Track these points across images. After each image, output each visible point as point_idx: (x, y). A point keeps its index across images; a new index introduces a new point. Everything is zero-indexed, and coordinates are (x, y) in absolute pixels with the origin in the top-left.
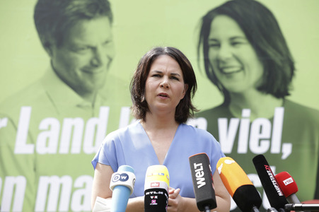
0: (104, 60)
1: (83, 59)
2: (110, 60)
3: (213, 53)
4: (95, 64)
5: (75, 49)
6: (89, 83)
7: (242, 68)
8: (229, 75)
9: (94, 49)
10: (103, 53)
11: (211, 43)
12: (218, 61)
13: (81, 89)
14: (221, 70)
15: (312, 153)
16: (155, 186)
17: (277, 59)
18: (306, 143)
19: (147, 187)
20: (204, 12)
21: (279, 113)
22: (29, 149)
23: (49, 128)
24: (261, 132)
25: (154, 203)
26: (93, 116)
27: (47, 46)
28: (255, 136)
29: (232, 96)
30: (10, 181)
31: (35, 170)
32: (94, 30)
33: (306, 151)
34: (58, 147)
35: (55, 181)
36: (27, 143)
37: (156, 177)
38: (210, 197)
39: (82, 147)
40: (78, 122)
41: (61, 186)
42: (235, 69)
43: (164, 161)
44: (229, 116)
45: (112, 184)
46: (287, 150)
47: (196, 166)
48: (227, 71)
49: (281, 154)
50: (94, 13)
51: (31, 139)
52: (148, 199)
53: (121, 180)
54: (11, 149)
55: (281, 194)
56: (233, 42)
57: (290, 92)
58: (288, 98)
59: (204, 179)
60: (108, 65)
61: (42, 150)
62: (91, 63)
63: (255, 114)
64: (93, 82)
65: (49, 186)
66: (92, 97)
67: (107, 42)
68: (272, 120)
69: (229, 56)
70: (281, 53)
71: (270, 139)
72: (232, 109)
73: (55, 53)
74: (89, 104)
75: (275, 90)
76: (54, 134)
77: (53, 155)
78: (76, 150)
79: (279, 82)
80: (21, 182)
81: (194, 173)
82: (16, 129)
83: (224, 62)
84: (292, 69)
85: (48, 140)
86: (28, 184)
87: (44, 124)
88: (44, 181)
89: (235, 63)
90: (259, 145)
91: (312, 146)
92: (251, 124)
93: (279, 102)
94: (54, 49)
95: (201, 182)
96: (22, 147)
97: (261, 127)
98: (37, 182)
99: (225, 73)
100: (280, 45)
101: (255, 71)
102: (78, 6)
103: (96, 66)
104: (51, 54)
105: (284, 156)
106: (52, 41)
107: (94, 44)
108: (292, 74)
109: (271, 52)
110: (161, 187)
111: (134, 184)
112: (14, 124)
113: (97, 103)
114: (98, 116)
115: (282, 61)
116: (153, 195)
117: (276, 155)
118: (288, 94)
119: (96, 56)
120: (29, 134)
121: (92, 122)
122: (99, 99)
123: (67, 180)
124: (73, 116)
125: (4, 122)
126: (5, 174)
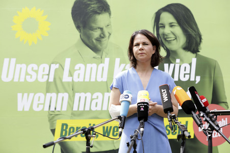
0: (107, 35)
1: (96, 34)
2: (110, 34)
3: (161, 31)
4: (102, 36)
5: (92, 29)
6: (99, 46)
7: (176, 38)
8: (169, 42)
9: (102, 29)
10: (106, 31)
11: (160, 25)
12: (164, 34)
13: (95, 49)
14: (165, 39)
15: (211, 81)
16: (142, 101)
17: (193, 34)
18: (207, 76)
19: (139, 101)
20: (156, 11)
21: (194, 61)
22: (70, 79)
23: (80, 69)
24: (185, 71)
25: (142, 109)
26: (101, 63)
27: (78, 27)
28: (182, 72)
29: (171, 52)
30: (60, 95)
31: (73, 90)
32: (102, 19)
33: (207, 80)
34: (84, 78)
35: (83, 95)
36: (69, 76)
37: (143, 96)
38: (170, 107)
39: (96, 78)
40: (94, 66)
41: (86, 97)
42: (172, 39)
43: (145, 88)
44: (169, 63)
45: (121, 100)
46: (198, 79)
47: (163, 91)
48: (168, 39)
49: (195, 81)
50: (102, 11)
51: (71, 74)
52: (139, 107)
53: (125, 98)
54: (61, 80)
55: (203, 106)
56: (171, 25)
57: (199, 50)
58: (198, 53)
59: (167, 97)
60: (109, 37)
61: (76, 80)
62: (100, 36)
63: (182, 61)
64: (101, 46)
65: (80, 97)
66: (101, 53)
67: (108, 26)
68: (190, 64)
69: (170, 32)
70: (195, 31)
71: (190, 74)
72: (171, 59)
73: (82, 31)
74: (100, 57)
75: (192, 49)
76: (82, 72)
77: (81, 82)
78: (93, 80)
79: (194, 45)
80: (66, 95)
81: (162, 95)
82: (63, 69)
83: (167, 35)
84: (201, 39)
86: (69, 96)
87: (77, 67)
88: (77, 95)
89: (172, 36)
90: (184, 77)
91: (210, 77)
92: (180, 66)
93: (195, 55)
94: (82, 29)
95: (166, 99)
96: (66, 78)
97: (185, 67)
98: (74, 96)
99: (167, 41)
100: (194, 27)
101: (182, 40)
102: (94, 7)
103: (103, 37)
104: (80, 32)
105: (197, 83)
106: (81, 25)
107: (101, 27)
108: (201, 41)
109: (190, 30)
110: (145, 101)
111: (132, 100)
112: (62, 67)
113: (103, 56)
114: (104, 63)
115: (195, 35)
116: (142, 105)
117: (192, 81)
118: (199, 52)
119: (103, 33)
120: (70, 71)
121: (101, 66)
122: (104, 54)
123: (89, 95)
124: (91, 63)
125: (57, 66)
126: (58, 92)
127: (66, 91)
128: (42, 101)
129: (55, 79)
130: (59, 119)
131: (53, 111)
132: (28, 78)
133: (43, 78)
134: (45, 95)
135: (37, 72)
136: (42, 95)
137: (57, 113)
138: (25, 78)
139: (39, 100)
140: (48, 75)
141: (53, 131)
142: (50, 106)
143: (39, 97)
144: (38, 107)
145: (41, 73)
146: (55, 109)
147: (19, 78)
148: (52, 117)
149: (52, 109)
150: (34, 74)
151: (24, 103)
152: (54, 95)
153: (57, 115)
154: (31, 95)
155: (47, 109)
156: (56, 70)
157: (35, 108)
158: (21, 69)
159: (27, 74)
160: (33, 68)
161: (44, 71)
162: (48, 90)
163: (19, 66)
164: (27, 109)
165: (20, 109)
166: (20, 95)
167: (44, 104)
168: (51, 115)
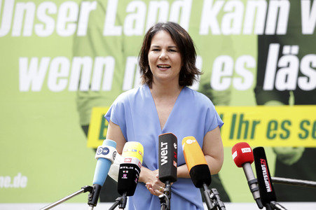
22: (116, 31)
23: (136, 10)
30: (100, 61)
31: (123, 50)
36: (115, 25)
47: (162, 144)
51: (119, 21)
54: (100, 31)
59: (166, 158)
61: (129, 31)
76: (140, 17)
80: (110, 62)
81: (160, 151)
82: (105, 11)
85: (135, 22)
86: (117, 64)
87: (131, 8)
88: (131, 62)
95: (164, 161)
96: (110, 29)
98: (124, 62)
110: (132, 163)
112: (102, 8)
120: (118, 16)
121: (177, 4)
125: (94, 6)
126: (94, 55)
127: (110, 53)
128: (65, 73)
129: (89, 31)
130: (97, 105)
131: (86, 92)
132: (39, 28)
133: (66, 28)
134: (71, 61)
135: (55, 17)
136: (64, 61)
137: (92, 95)
138: (33, 30)
139: (59, 70)
140: (77, 22)
141: (86, 129)
142: (80, 82)
143: (60, 66)
144: (57, 83)
145: (62, 18)
146: (90, 87)
147: (22, 30)
148: (84, 102)
149: (84, 87)
150: (50, 22)
151: (31, 75)
152: (87, 61)
153: (93, 98)
154: (45, 61)
155: (74, 87)
156: (91, 14)
157: (53, 86)
158: (25, 12)
159: (37, 21)
160: (47, 10)
161: (68, 15)
162: (76, 52)
163: (20, 6)
164: (37, 87)
165: (24, 87)
166: (23, 62)
167: (68, 78)
168: (82, 98)
